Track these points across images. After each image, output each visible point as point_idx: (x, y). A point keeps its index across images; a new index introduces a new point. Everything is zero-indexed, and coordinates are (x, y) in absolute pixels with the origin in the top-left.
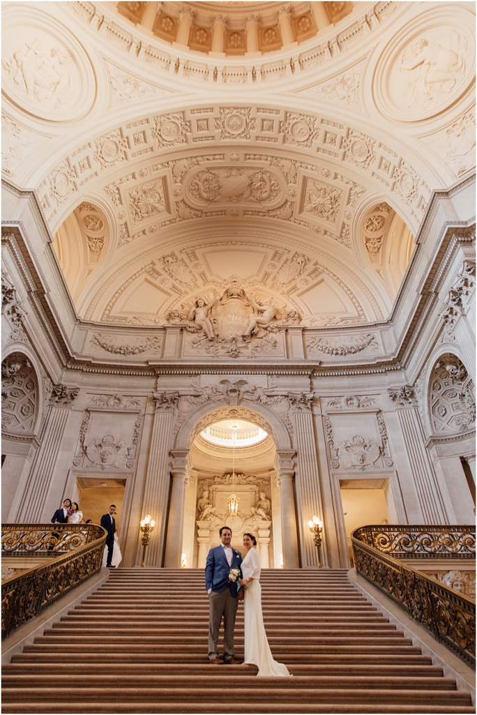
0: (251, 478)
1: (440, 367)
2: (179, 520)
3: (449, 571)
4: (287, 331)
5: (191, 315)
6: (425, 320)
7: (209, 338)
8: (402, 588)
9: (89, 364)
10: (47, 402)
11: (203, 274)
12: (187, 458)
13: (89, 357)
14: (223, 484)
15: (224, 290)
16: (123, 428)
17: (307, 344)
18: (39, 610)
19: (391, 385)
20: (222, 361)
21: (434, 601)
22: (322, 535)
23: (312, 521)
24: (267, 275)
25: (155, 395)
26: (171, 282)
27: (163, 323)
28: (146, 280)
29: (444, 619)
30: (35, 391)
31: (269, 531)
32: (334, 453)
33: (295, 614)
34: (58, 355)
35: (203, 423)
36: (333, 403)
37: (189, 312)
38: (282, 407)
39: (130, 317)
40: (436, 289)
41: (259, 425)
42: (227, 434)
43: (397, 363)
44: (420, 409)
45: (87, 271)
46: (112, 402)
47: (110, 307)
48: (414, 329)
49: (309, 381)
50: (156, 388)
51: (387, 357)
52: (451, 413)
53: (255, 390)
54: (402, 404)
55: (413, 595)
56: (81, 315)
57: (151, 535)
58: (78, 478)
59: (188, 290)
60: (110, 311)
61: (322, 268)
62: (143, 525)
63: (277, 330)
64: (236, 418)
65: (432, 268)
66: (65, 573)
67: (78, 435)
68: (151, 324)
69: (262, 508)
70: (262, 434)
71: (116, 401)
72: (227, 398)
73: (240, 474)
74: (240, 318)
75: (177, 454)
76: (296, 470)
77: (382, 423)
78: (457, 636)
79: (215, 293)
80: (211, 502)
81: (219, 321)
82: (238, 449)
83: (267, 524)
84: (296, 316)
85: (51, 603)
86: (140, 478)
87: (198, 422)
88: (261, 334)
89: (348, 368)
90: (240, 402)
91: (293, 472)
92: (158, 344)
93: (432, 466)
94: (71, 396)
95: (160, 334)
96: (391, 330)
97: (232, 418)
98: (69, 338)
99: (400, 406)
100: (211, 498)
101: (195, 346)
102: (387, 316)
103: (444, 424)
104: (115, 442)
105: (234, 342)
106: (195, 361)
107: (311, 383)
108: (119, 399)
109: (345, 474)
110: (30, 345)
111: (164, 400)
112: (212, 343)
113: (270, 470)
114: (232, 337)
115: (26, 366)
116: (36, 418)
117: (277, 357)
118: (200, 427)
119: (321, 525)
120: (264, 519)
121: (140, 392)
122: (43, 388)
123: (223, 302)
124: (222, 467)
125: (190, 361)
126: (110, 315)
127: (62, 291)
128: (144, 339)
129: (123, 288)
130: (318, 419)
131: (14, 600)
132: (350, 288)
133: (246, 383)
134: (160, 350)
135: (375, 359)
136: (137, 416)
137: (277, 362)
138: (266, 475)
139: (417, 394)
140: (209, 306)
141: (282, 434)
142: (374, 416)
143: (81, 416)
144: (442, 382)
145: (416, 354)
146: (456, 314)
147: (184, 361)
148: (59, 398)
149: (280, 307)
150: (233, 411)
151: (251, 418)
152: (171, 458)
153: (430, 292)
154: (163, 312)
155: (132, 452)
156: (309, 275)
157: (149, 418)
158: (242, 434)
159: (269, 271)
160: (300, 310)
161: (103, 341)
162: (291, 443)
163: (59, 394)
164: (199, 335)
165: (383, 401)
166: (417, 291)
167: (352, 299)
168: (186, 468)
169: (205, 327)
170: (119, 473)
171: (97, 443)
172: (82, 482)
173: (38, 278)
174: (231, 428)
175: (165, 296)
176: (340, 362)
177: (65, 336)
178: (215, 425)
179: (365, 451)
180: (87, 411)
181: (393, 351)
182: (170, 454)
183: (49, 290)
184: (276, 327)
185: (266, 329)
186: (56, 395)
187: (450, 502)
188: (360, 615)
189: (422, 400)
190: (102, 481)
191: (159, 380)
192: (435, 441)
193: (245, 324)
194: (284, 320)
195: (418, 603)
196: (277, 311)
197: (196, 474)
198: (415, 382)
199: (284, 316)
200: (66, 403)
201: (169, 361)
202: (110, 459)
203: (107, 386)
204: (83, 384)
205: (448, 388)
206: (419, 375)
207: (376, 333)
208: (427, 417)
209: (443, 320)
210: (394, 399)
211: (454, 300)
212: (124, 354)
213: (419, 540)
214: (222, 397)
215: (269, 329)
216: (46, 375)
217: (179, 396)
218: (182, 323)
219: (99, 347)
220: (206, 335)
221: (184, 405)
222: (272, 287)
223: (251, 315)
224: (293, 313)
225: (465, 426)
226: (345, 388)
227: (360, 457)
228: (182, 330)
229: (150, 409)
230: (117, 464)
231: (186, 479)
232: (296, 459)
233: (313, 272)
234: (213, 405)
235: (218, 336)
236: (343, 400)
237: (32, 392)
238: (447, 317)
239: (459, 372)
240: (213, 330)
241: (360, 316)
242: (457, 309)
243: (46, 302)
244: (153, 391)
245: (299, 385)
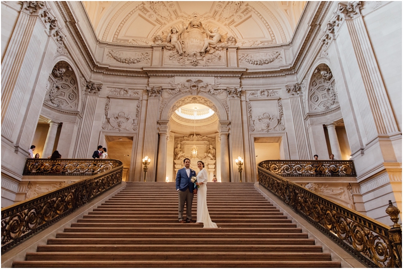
0: (205, 137)
1: (318, 72)
2: (164, 159)
3: (308, 183)
4: (227, 49)
5: (168, 39)
6: (312, 42)
7: (180, 53)
8: (281, 189)
9: (107, 69)
10: (84, 92)
11: (175, 12)
12: (168, 125)
13: (107, 65)
14: (189, 140)
15: (189, 22)
16: (130, 108)
17: (239, 58)
18: (90, 200)
19: (288, 83)
20: (187, 68)
21: (296, 194)
22: (243, 167)
23: (237, 159)
24: (216, 12)
25: (148, 88)
26: (155, 17)
27: (151, 43)
28: (139, 15)
29: (300, 202)
30: (76, 85)
31: (214, 166)
32: (252, 122)
33: (224, 202)
34: (88, 63)
35: (177, 105)
36: (253, 94)
37: (167, 37)
38: (223, 96)
39: (130, 40)
40: (320, 22)
41: (209, 106)
42: (191, 112)
43: (292, 70)
44: (303, 98)
45: (102, 9)
46: (122, 92)
47: (117, 33)
48: (304, 48)
49: (239, 80)
50: (148, 84)
51: (287, 66)
52: (321, 100)
53: (207, 86)
54: (293, 94)
55: (286, 192)
56: (100, 38)
57: (149, 166)
58: (106, 136)
59: (166, 22)
60: (118, 35)
61: (251, 8)
62: (144, 161)
63: (221, 48)
64: (196, 102)
65: (319, 8)
66: (102, 182)
67: (104, 111)
68: (144, 44)
69: (211, 153)
70: (211, 112)
71: (125, 92)
72: (191, 90)
73: (199, 135)
74: (198, 41)
75: (162, 123)
76: (230, 132)
77: (281, 106)
78: (306, 210)
79: (183, 25)
80: (182, 150)
81: (186, 43)
82: (197, 121)
83: (213, 162)
84: (233, 39)
85: (96, 197)
86: (141, 136)
87: (174, 104)
88: (211, 51)
89: (263, 73)
90: (198, 93)
91: (228, 133)
92: (148, 57)
93: (307, 130)
94: (98, 88)
95: (149, 51)
96: (291, 49)
97: (193, 102)
98: (94, 52)
99: (292, 96)
100: (182, 148)
101: (171, 58)
102: (289, 40)
103: (316, 106)
104: (126, 116)
105: (195, 56)
106: (171, 68)
107: (241, 82)
108: (126, 91)
109: (258, 134)
110: (70, 57)
111: (153, 91)
112: (181, 57)
113: (216, 133)
114: (194, 53)
115: (69, 70)
116: (78, 102)
117: (221, 66)
118: (174, 108)
119: (242, 161)
120: (211, 159)
121: (138, 87)
122: (80, 83)
123: (188, 30)
124: (189, 131)
125: (168, 68)
126: (118, 38)
127: (86, 21)
128: (140, 54)
129: (125, 20)
130: (244, 103)
131: (75, 194)
132: (268, 22)
133: (202, 82)
134: (150, 61)
135: (280, 67)
136: (137, 101)
137: (221, 69)
138: (213, 135)
139: (303, 89)
140: (179, 33)
141: (223, 112)
142: (277, 101)
143: (105, 101)
144: (318, 82)
145: (304, 64)
146: (330, 39)
147: (165, 68)
148: (91, 90)
149: (223, 34)
150: (194, 98)
151: (205, 103)
152: (158, 125)
153: (316, 25)
154: (151, 37)
155: (136, 122)
156: (243, 13)
157: (144, 102)
158: (200, 112)
159: (217, 9)
160: (236, 36)
161: (115, 55)
162: (228, 117)
163: (90, 87)
164: (174, 51)
165: (282, 93)
166: (308, 23)
167: (268, 29)
168: (167, 131)
169: (177, 46)
170: (129, 133)
171: (115, 117)
172: (108, 138)
173: (70, 12)
174: (193, 108)
175: (152, 26)
176: (258, 69)
177: (91, 51)
178: (183, 107)
179: (270, 122)
180: (108, 97)
181: (291, 62)
182: (158, 123)
183: (78, 21)
184: (221, 47)
185: (214, 48)
186: (89, 88)
187: (314, 149)
188: (258, 203)
189: (305, 92)
190: (120, 137)
191: (150, 80)
192: (310, 115)
193: (202, 45)
194: (226, 43)
195: (288, 196)
196: (222, 36)
197: (173, 135)
198: (302, 81)
199: (226, 40)
200: (95, 93)
201: (155, 68)
202: (123, 126)
203: (119, 83)
204: (105, 82)
205: (321, 85)
206: (305, 77)
207: (282, 51)
208: (307, 102)
209: (322, 43)
210: (289, 92)
211: (330, 30)
212: (128, 63)
213: (294, 168)
214: (188, 90)
215: (216, 48)
216: (81, 75)
217: (162, 89)
218: (163, 44)
219: (112, 59)
220: (177, 52)
221: (165, 95)
222: (219, 20)
223: (206, 39)
224: (232, 38)
225: (328, 107)
226: (260, 85)
227: (266, 125)
228: (163, 48)
229: (145, 97)
230: (127, 128)
231: (168, 137)
232: (230, 126)
233: (245, 11)
234: (182, 95)
235: (185, 52)
236: (259, 92)
237: (74, 86)
238: (324, 40)
239: (328, 75)
240: (182, 49)
241: (272, 40)
242: (331, 35)
243: (77, 29)
244: (147, 86)
245: (234, 83)
